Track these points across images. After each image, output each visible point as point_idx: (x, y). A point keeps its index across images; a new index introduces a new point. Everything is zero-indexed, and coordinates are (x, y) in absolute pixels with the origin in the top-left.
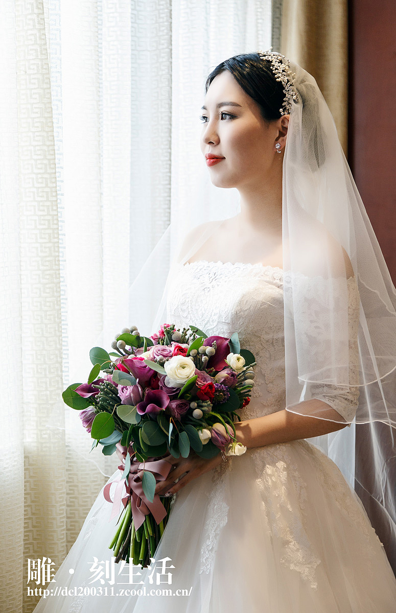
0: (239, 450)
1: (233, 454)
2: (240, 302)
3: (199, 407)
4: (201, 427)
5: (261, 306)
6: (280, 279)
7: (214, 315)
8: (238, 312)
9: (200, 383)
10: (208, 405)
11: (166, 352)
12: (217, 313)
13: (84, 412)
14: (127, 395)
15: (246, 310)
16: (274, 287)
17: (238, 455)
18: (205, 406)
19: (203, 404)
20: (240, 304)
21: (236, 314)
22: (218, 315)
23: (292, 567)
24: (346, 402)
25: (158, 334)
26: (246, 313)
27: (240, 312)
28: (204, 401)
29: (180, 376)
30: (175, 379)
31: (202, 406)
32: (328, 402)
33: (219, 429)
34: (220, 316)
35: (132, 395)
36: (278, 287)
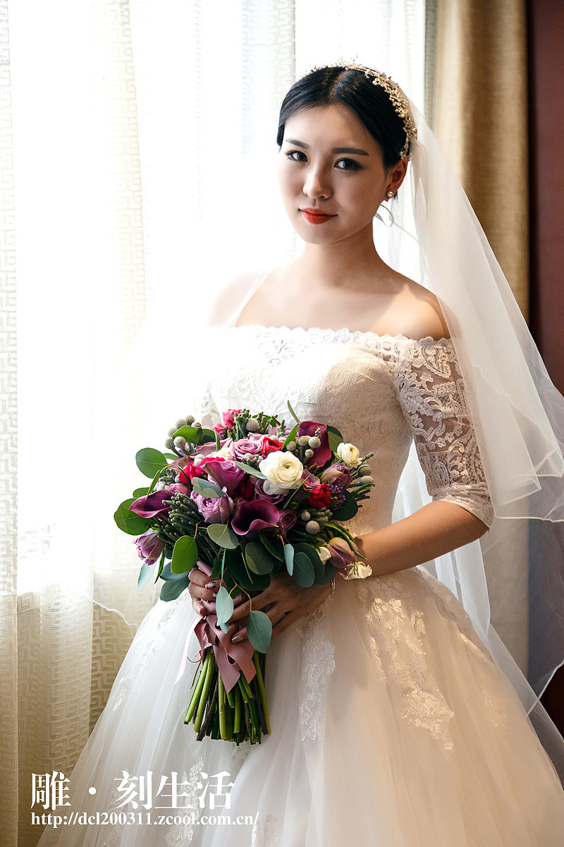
0: (363, 571)
1: (356, 577)
2: (330, 376)
3: (313, 517)
4: (318, 545)
5: (357, 380)
6: (376, 347)
7: (292, 394)
8: (328, 389)
9: (308, 486)
10: (325, 514)
11: (251, 448)
12: (297, 392)
13: (142, 537)
14: (214, 509)
15: (338, 386)
16: (371, 355)
17: (363, 577)
18: (323, 516)
19: (319, 513)
20: (330, 378)
21: (326, 391)
22: (298, 394)
23: (418, 723)
24: (483, 500)
25: (223, 424)
26: (338, 390)
27: (330, 389)
28: (318, 509)
29: (285, 479)
30: (278, 483)
31: (319, 516)
32: (461, 504)
33: (340, 545)
34: (301, 395)
35: (221, 510)
36: (376, 356)
